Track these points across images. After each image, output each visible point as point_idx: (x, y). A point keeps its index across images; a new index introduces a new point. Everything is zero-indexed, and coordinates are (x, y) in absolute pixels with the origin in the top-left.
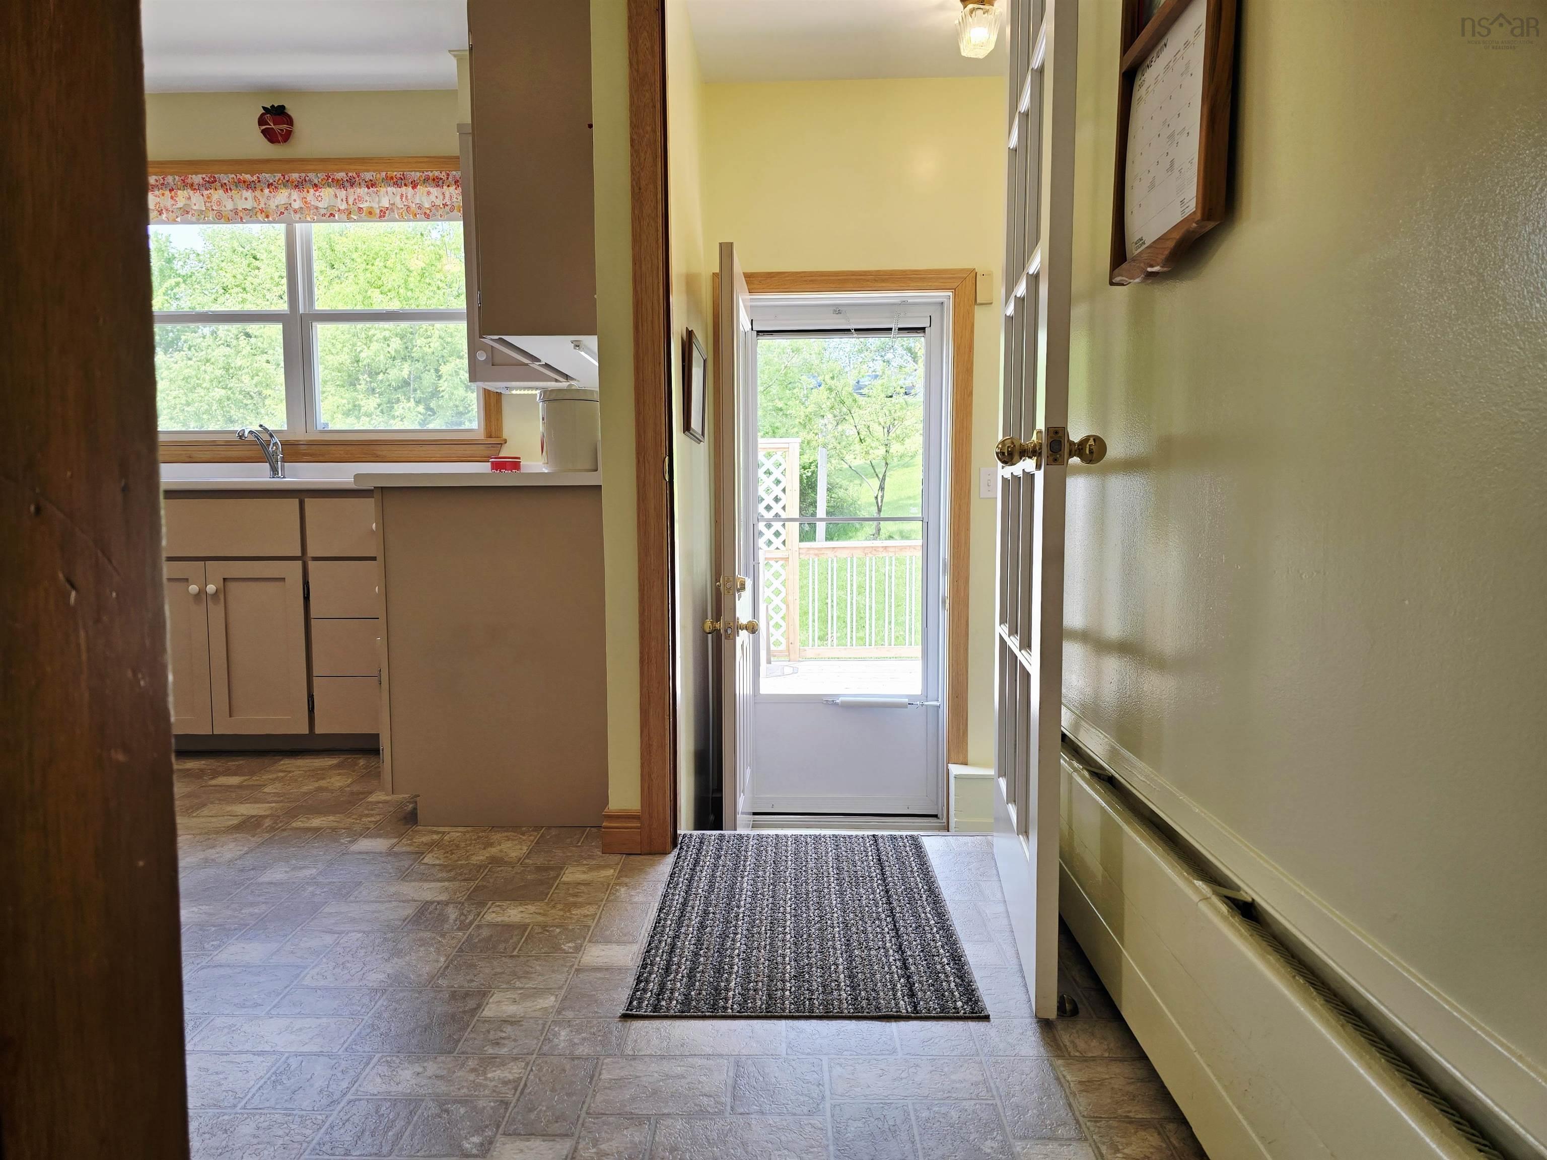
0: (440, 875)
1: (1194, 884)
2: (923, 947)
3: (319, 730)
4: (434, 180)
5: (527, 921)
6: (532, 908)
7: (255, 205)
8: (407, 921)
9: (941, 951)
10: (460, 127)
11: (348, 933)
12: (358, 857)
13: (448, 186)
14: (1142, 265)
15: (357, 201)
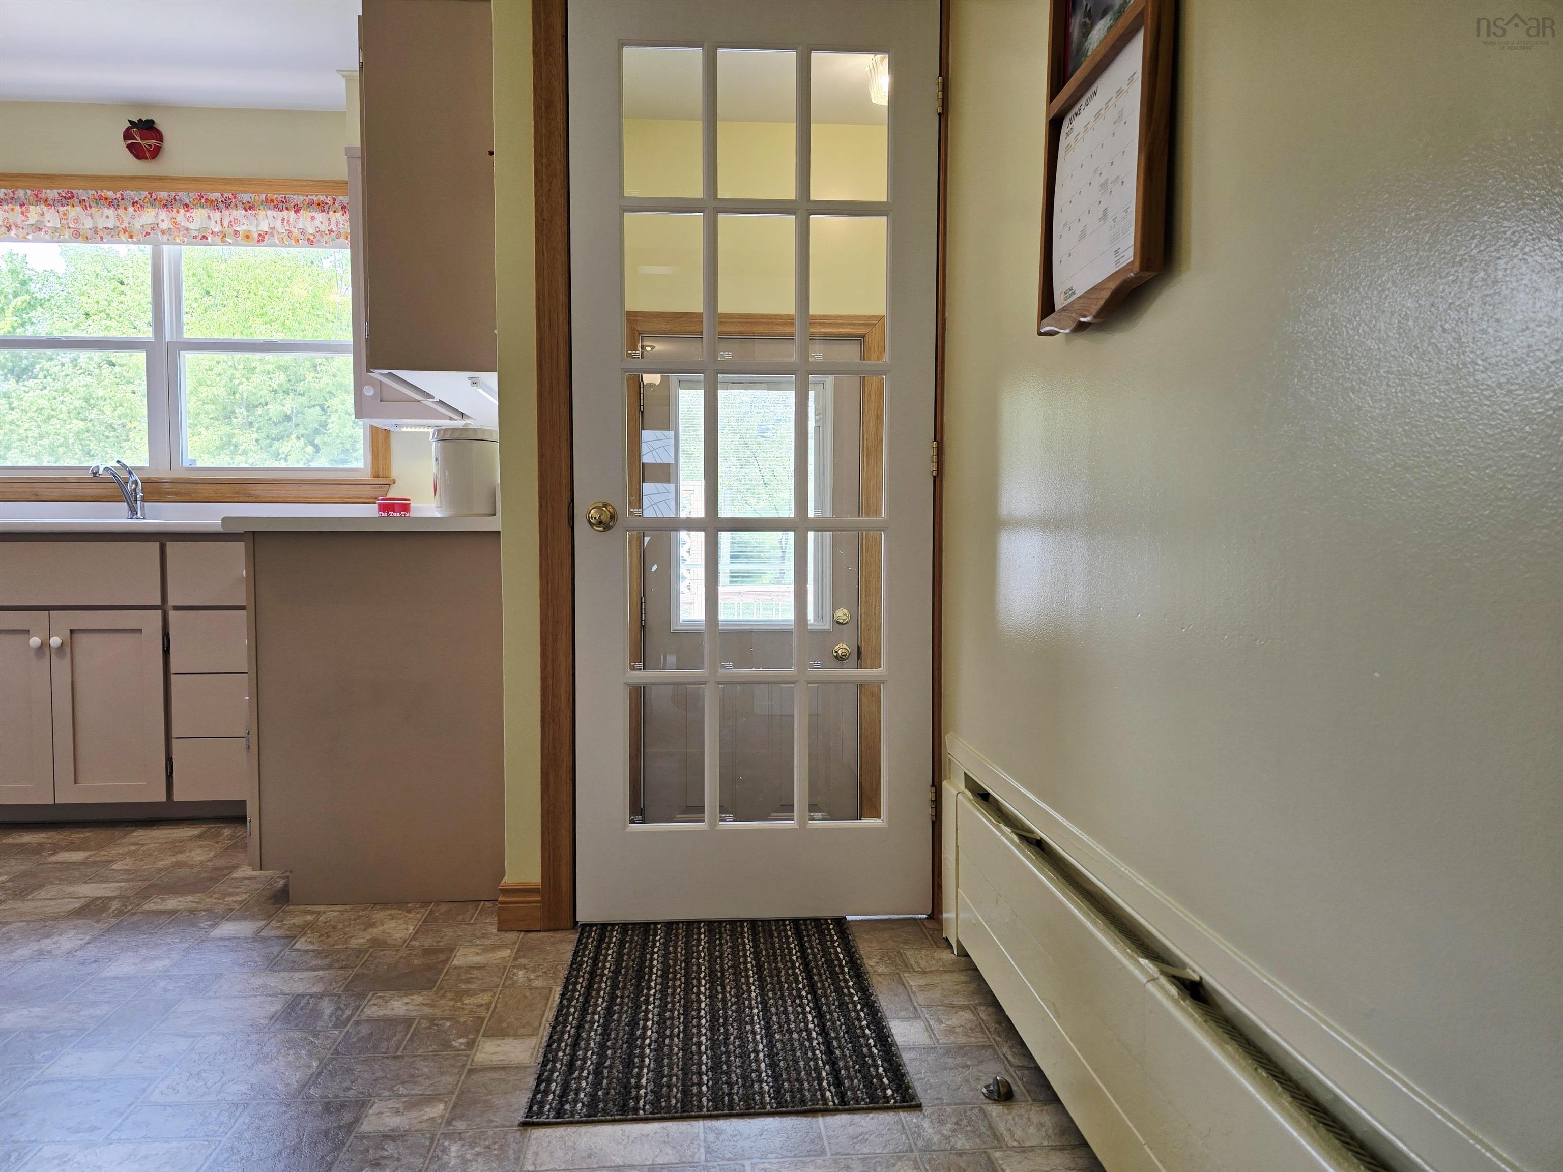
0: (315, 963)
1: (1139, 962)
2: (848, 1027)
3: (178, 797)
4: (319, 204)
5: (414, 1014)
6: (418, 999)
7: (118, 224)
8: (275, 1018)
9: (867, 1031)
10: (348, 150)
11: (205, 1036)
12: (221, 943)
13: (335, 212)
14: (1074, 315)
15: (233, 223)
